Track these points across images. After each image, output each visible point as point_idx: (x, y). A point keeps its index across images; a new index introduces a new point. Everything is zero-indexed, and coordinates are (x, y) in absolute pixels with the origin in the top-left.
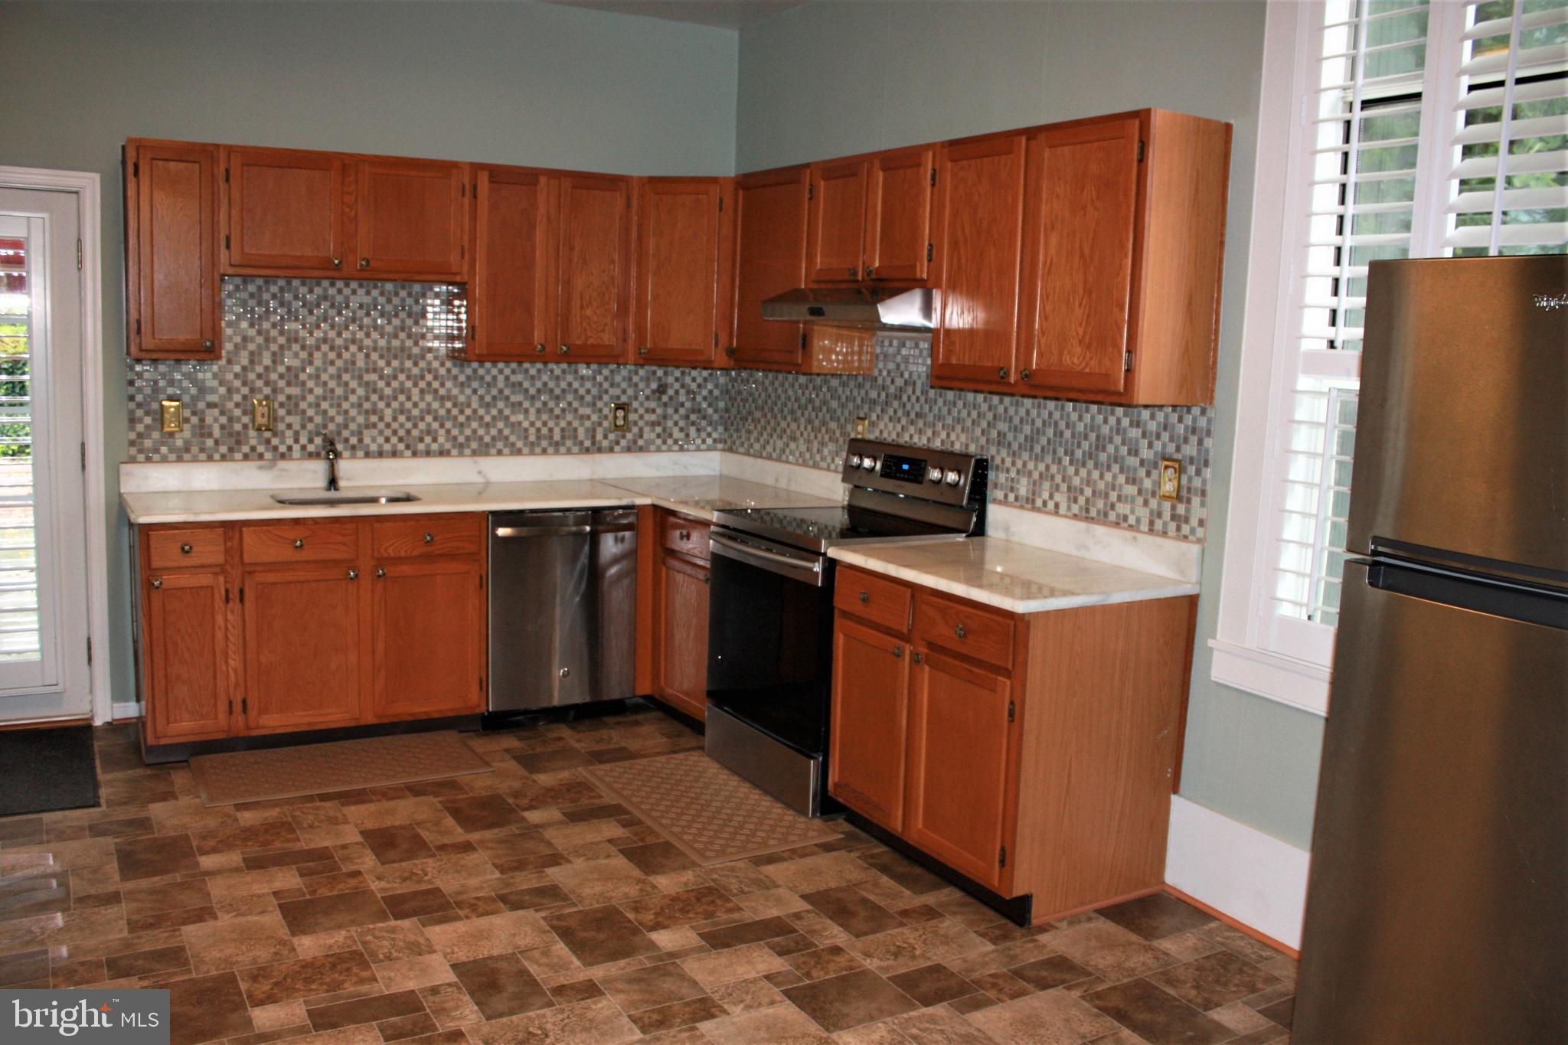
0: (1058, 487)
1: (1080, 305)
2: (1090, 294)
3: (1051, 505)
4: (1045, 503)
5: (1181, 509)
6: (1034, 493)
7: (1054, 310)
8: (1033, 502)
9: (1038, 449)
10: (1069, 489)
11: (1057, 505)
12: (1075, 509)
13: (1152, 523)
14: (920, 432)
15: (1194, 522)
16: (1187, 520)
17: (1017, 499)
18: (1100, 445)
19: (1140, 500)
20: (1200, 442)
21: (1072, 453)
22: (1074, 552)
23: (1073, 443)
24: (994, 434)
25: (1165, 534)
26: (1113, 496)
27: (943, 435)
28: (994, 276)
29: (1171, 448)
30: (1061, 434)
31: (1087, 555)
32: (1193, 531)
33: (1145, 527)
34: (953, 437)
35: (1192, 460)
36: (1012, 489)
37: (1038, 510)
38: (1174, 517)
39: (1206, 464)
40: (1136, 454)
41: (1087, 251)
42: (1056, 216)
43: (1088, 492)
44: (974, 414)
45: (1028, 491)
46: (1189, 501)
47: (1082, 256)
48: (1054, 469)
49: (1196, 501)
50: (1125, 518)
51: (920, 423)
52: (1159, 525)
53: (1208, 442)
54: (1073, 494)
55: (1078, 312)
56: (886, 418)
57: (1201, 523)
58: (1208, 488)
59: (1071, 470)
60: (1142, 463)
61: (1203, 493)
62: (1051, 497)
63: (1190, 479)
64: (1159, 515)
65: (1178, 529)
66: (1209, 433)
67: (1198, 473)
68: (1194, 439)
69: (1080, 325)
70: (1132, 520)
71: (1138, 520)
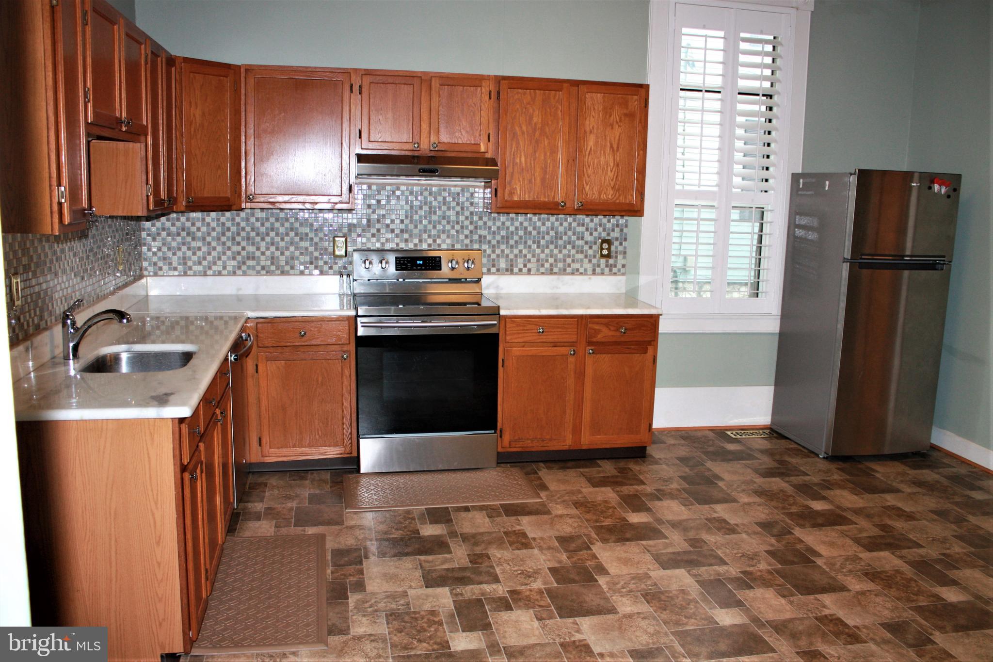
0: (529, 261)
1: (611, 171)
2: (618, 165)
3: (525, 270)
4: (520, 270)
5: (611, 261)
6: (512, 265)
7: (594, 173)
8: (512, 270)
9: (512, 242)
10: (538, 260)
11: (529, 270)
12: (542, 270)
13: (594, 270)
14: (406, 241)
15: (619, 266)
16: (615, 266)
17: (498, 270)
18: (558, 236)
19: (586, 261)
20: (622, 230)
21: (539, 242)
22: (549, 291)
23: (538, 237)
24: (475, 237)
25: (603, 274)
26: (569, 260)
27: (430, 241)
28: (548, 154)
29: (604, 235)
30: (530, 233)
31: (558, 291)
32: (619, 270)
33: (590, 271)
34: (439, 241)
35: (617, 239)
36: (494, 266)
37: (516, 274)
38: (607, 266)
39: (625, 240)
40: (582, 238)
41: (615, 146)
42: (593, 128)
43: (551, 260)
44: (458, 227)
45: (506, 265)
46: (616, 257)
47: (611, 147)
48: (525, 252)
49: (620, 257)
50: (578, 270)
51: (406, 236)
52: (598, 270)
53: (625, 230)
54: (540, 263)
55: (610, 174)
56: (369, 235)
57: (624, 266)
58: (628, 251)
59: (538, 251)
60: (586, 243)
61: (625, 253)
62: (525, 266)
63: (616, 247)
64: (599, 266)
65: (611, 270)
66: (626, 226)
67: (621, 244)
68: (617, 230)
69: (612, 180)
70: (581, 270)
71: (586, 270)
